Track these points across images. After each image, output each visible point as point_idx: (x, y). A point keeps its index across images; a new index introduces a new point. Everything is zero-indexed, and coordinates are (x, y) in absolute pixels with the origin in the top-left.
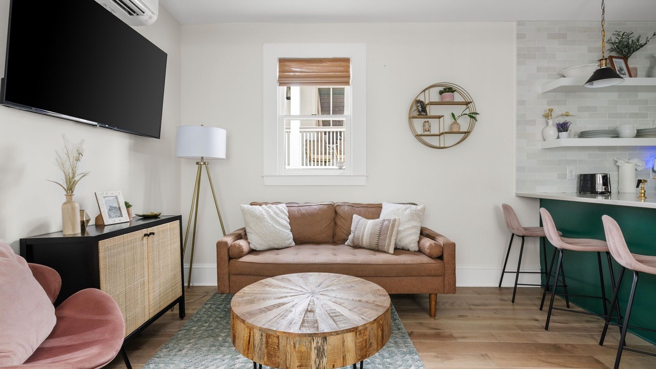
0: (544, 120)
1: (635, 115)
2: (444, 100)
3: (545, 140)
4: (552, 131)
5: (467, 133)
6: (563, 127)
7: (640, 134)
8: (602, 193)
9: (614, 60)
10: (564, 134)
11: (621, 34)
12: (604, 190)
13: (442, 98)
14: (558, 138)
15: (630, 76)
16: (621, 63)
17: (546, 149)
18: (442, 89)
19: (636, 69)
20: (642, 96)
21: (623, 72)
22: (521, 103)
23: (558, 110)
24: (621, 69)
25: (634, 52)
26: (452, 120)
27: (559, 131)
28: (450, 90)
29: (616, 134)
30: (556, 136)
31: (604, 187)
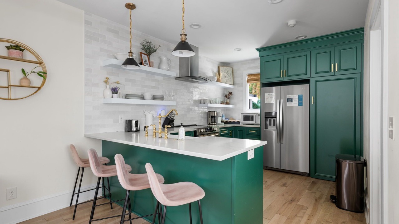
0: (105, 84)
1: (153, 87)
2: (11, 56)
3: (105, 98)
4: (109, 92)
5: (39, 88)
6: (115, 91)
7: (154, 98)
8: (135, 131)
9: (142, 55)
10: (115, 95)
11: (147, 41)
12: (136, 130)
13: (9, 53)
14: (112, 97)
15: (150, 66)
16: (146, 57)
17: (105, 104)
18: (9, 45)
19: (153, 63)
20: (157, 77)
21: (147, 63)
22: (88, 70)
23: (113, 79)
24: (146, 61)
25: (152, 53)
26: (22, 76)
27: (113, 93)
28: (18, 47)
29: (143, 98)
30: (111, 96)
31: (136, 128)
